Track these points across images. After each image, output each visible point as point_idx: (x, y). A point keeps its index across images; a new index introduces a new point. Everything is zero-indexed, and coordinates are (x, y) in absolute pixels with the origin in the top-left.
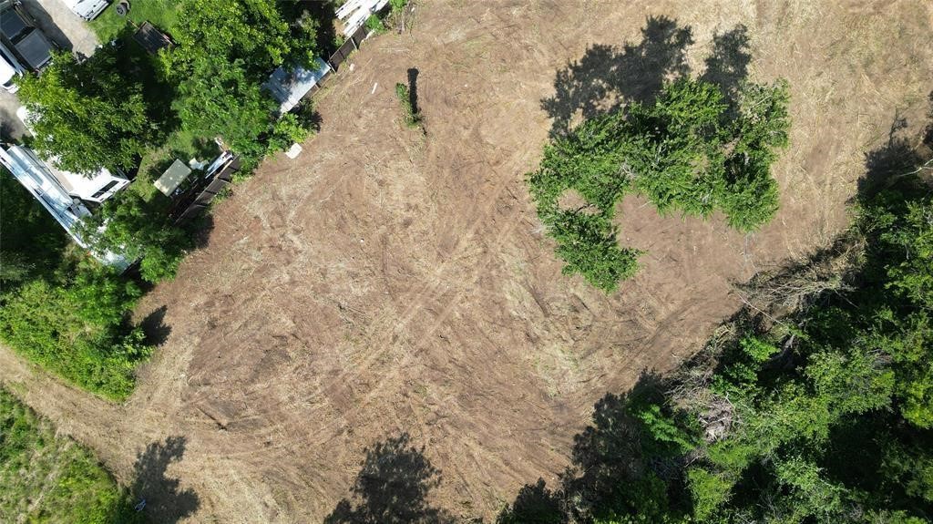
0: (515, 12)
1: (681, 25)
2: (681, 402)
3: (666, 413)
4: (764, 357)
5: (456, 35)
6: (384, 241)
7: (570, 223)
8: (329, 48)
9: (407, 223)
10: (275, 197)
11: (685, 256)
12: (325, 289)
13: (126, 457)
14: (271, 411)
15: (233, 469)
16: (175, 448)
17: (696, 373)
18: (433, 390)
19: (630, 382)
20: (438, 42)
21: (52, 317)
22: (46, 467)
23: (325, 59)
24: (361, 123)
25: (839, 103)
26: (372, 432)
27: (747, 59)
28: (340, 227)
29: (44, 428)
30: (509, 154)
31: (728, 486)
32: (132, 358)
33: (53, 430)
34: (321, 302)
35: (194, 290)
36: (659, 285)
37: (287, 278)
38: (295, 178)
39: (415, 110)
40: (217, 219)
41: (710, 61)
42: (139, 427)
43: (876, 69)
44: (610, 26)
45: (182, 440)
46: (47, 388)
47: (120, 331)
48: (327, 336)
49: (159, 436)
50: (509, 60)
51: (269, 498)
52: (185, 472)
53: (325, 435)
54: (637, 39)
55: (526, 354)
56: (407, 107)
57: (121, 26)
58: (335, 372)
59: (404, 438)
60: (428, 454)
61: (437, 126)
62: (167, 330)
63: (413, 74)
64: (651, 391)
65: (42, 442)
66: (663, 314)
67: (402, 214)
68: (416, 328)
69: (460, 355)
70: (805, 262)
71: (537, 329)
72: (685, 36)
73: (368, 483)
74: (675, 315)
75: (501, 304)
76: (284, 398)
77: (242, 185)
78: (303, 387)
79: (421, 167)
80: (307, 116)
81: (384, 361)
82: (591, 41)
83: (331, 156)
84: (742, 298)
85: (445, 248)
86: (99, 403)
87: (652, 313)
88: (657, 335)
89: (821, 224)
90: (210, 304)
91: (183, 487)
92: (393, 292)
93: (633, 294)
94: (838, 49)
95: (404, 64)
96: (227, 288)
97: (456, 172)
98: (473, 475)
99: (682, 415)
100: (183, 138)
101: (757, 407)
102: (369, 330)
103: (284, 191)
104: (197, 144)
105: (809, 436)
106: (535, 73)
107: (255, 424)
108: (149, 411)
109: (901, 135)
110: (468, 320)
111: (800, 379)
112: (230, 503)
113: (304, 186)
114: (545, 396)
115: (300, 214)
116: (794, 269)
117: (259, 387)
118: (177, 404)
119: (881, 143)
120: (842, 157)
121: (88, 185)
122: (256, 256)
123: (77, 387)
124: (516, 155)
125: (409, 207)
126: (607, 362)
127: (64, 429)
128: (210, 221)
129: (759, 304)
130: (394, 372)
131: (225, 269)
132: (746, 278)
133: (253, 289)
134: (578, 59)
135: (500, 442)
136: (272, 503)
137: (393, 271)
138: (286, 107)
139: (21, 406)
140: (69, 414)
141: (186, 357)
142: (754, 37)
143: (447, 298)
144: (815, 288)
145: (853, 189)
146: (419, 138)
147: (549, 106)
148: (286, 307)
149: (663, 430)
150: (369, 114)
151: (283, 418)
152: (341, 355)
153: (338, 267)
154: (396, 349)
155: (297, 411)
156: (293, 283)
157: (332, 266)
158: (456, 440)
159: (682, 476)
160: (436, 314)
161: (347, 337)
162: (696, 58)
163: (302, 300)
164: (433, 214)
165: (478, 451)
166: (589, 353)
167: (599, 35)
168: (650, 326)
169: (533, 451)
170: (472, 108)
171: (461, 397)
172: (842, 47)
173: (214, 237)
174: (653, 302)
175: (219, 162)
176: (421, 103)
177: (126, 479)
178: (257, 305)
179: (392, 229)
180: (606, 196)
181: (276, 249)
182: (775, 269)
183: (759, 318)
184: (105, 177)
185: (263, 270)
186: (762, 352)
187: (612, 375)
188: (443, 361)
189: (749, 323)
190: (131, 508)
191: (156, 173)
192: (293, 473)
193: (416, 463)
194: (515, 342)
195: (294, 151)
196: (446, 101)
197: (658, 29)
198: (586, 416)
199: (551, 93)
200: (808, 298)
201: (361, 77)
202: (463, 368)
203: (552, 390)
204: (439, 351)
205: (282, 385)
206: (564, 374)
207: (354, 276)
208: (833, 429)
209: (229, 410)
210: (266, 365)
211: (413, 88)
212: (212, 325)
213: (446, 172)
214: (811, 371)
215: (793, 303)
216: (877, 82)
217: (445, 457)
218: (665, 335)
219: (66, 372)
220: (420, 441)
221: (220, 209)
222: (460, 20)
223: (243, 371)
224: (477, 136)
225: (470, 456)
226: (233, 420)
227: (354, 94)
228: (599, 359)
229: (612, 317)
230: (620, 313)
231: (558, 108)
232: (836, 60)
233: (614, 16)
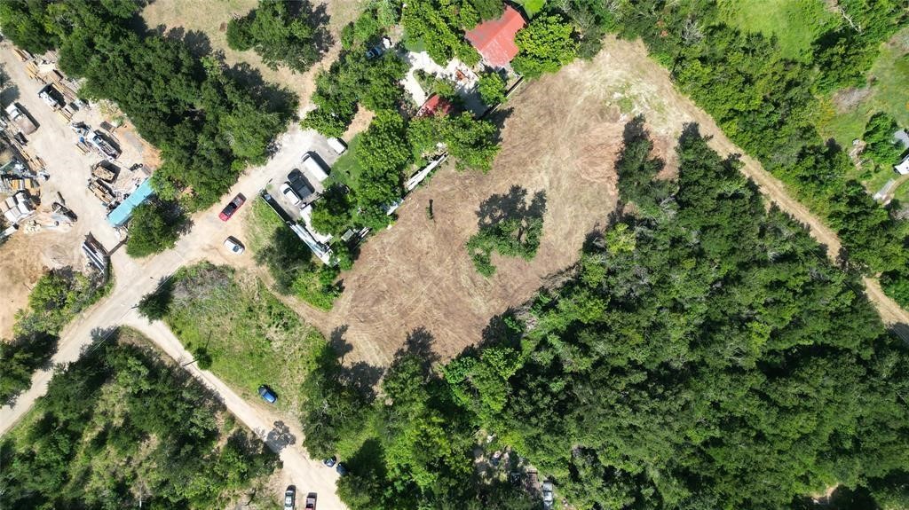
0: (467, 181)
1: (523, 188)
2: (519, 317)
3: (513, 320)
4: (546, 302)
5: (447, 188)
6: (419, 259)
7: (478, 258)
8: (404, 195)
9: (427, 253)
10: (382, 243)
11: (524, 267)
12: (398, 275)
13: (328, 331)
14: (379, 317)
15: (365, 336)
16: (344, 329)
17: (525, 307)
18: (435, 311)
19: (503, 310)
20: (440, 191)
21: (306, 282)
22: (301, 334)
23: (403, 198)
24: (413, 218)
25: (576, 216)
26: (414, 325)
27: (545, 201)
28: (404, 253)
29: (301, 320)
30: (463, 230)
31: (534, 345)
32: (336, 296)
33: (304, 321)
34: (397, 280)
35: (353, 274)
36: (515, 277)
37: (385, 271)
38: (390, 236)
39: (432, 214)
40: (362, 250)
41: (533, 201)
42: (334, 321)
43: (590, 205)
44: (500, 187)
45: (347, 326)
46: (303, 306)
47: (330, 288)
48: (399, 292)
49: (339, 325)
50: (464, 197)
51: (377, 347)
52: (348, 337)
53: (397, 325)
54: (507, 192)
55: (468, 300)
56: (429, 214)
57: (332, 183)
58: (401, 304)
59: (423, 328)
60: (433, 333)
61: (439, 219)
62: (344, 288)
63: (431, 201)
64: (510, 313)
65: (300, 325)
66: (516, 287)
67: (426, 250)
68: (429, 290)
69: (444, 300)
70: (563, 270)
71: (472, 291)
72: (525, 192)
73: (410, 342)
74: (520, 288)
75: (460, 282)
76: (383, 312)
77: (371, 239)
78: (390, 309)
79: (433, 233)
80: (395, 216)
81: (418, 301)
82: (493, 192)
83: (402, 229)
84: (541, 284)
85: (441, 262)
86: (320, 312)
87: (512, 286)
88: (514, 295)
89: (570, 258)
90: (359, 279)
91: (347, 342)
92: (422, 277)
93: (506, 280)
94: (576, 198)
95: (428, 198)
96: (365, 274)
97: (445, 235)
98: (448, 341)
99: (520, 321)
100: (351, 222)
101: (540, 317)
102: (413, 290)
103: (385, 241)
104: (355, 224)
105: (559, 328)
106: (473, 202)
107: (373, 321)
108: (337, 316)
109: (597, 228)
110: (448, 287)
111: (555, 308)
112: (364, 348)
113: (392, 239)
114: (473, 314)
115: (390, 249)
116: (561, 273)
117: (375, 308)
118: (346, 313)
119: (591, 230)
120: (578, 235)
121: (323, 239)
122: (375, 263)
123: (313, 306)
124: (466, 231)
125: (428, 247)
126: (496, 303)
127: (308, 321)
128: (360, 250)
129: (548, 284)
130: (421, 305)
131: (364, 267)
132: (544, 276)
133: (374, 274)
134: (487, 199)
135: (458, 330)
136: (378, 348)
137: (422, 269)
138: (389, 213)
139: (294, 313)
140: (309, 316)
141: (351, 297)
142: (548, 194)
143: (441, 279)
144: (565, 279)
145: (581, 246)
146: (433, 224)
147: (478, 213)
148: (385, 281)
149: (510, 324)
150: (415, 215)
151: (382, 319)
152: (404, 299)
153: (404, 267)
154: (423, 297)
155: (388, 317)
156: (387, 273)
157: (401, 267)
158: (443, 329)
159: (519, 342)
160: (437, 285)
161: (406, 292)
162: (528, 200)
163: (391, 279)
164: (436, 251)
165: (450, 333)
166: (490, 300)
167: (495, 190)
168: (511, 291)
169: (469, 334)
170: (451, 213)
171: (445, 314)
172: (578, 197)
173: (360, 256)
174: (512, 283)
175: (364, 230)
176: (433, 211)
177: (328, 339)
178: (375, 280)
179: (422, 255)
180: (488, 251)
181: (382, 261)
182: (554, 273)
183: (547, 290)
184: (330, 236)
185: (377, 268)
186: (546, 300)
187: (497, 308)
188: (439, 302)
189: (544, 291)
190: (331, 348)
191: (342, 234)
192: (386, 338)
193: (429, 337)
194: (464, 296)
195: (390, 227)
196: (442, 211)
197: (515, 190)
198: (488, 322)
199: (479, 209)
200: (563, 283)
201: (413, 202)
202: (446, 304)
203: (476, 313)
204: (437, 298)
205: (383, 308)
206: (481, 307)
207: (409, 271)
208: (568, 326)
209: (365, 316)
210: (377, 301)
211: (431, 206)
212: (360, 286)
213: (442, 236)
214: (558, 306)
215: (559, 284)
216: (590, 210)
217: (439, 335)
218: (516, 294)
219: (310, 301)
220: (430, 328)
221: (363, 247)
222: (448, 183)
223: (370, 303)
224: (453, 224)
225: (448, 335)
226: (366, 319)
227: (410, 208)
228: (493, 302)
229: (498, 288)
230: (501, 286)
231: (481, 214)
232: (576, 202)
233: (501, 184)
